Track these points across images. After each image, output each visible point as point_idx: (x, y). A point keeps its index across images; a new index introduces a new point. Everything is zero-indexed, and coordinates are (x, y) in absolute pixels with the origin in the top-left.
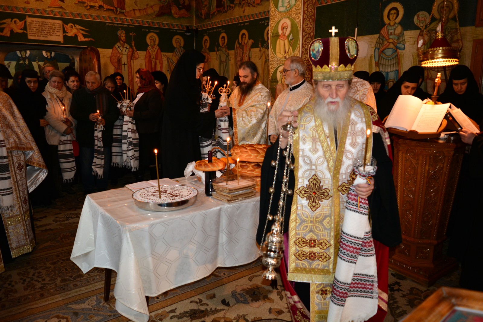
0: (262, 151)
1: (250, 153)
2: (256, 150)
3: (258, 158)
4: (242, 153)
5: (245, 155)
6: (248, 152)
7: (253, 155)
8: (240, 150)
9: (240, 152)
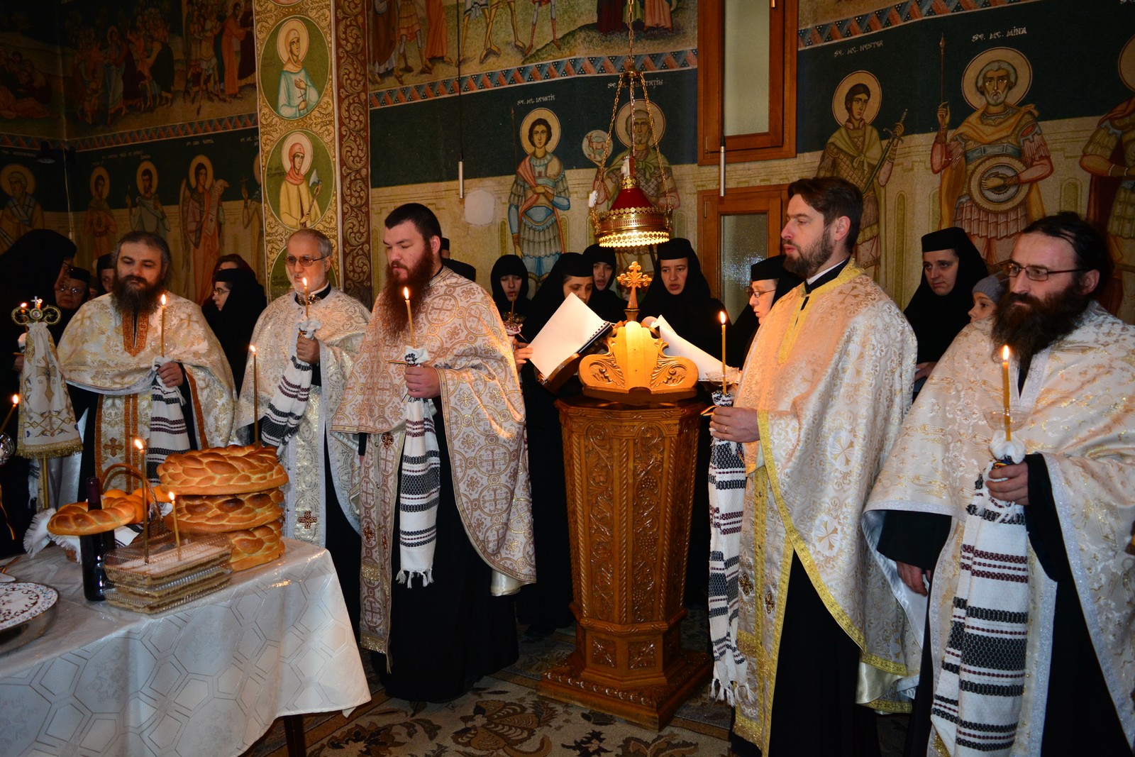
0: (242, 465)
1: (210, 472)
2: (224, 464)
3: (231, 483)
4: (188, 475)
5: (197, 479)
6: (203, 469)
7: (218, 477)
8: (182, 468)
9: (184, 471)
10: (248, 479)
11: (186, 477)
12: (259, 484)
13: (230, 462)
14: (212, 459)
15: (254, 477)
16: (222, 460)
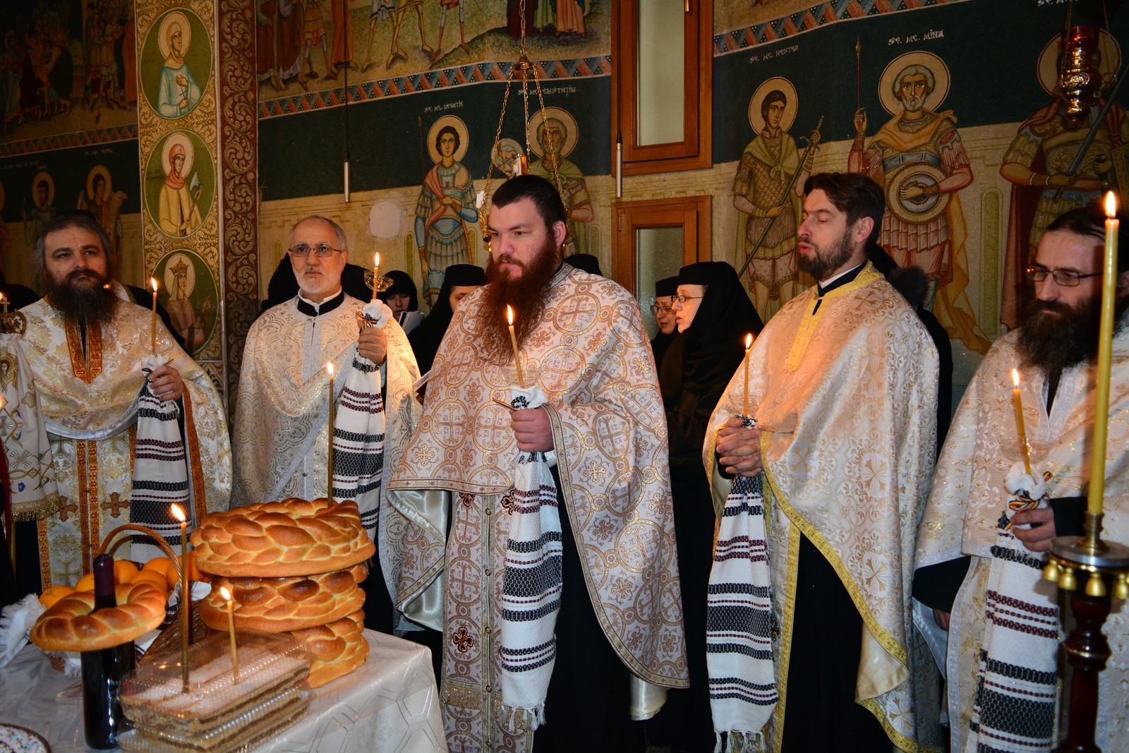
0: (319, 531)
1: (273, 543)
2: (294, 530)
3: (304, 558)
4: (241, 546)
5: (255, 554)
6: (263, 538)
7: (285, 549)
8: (230, 536)
9: (235, 540)
10: (326, 551)
11: (237, 550)
12: (341, 558)
13: (301, 527)
14: (275, 523)
15: (335, 548)
16: (290, 525)
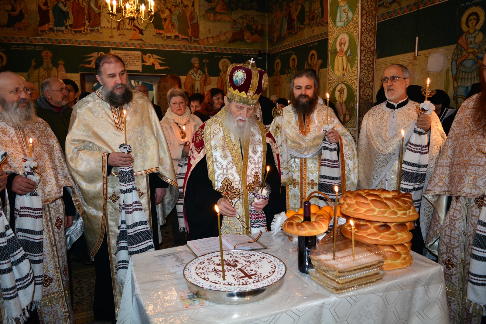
0: (393, 204)
1: (372, 206)
2: (382, 202)
3: (385, 215)
4: (359, 206)
5: (364, 210)
6: (368, 204)
7: (377, 210)
8: (355, 201)
9: (357, 203)
10: (396, 213)
11: (357, 207)
12: (402, 218)
13: (385, 201)
14: (374, 198)
15: (400, 213)
16: (380, 200)
